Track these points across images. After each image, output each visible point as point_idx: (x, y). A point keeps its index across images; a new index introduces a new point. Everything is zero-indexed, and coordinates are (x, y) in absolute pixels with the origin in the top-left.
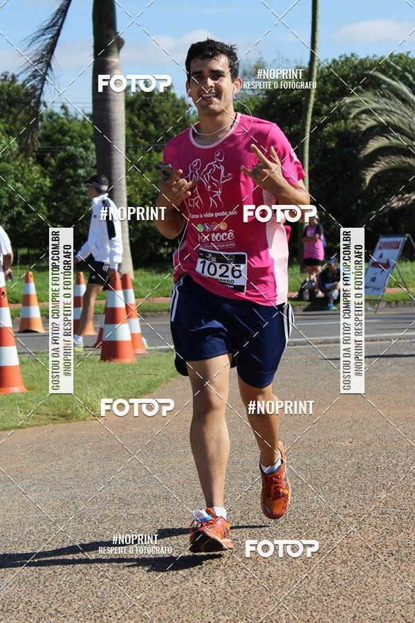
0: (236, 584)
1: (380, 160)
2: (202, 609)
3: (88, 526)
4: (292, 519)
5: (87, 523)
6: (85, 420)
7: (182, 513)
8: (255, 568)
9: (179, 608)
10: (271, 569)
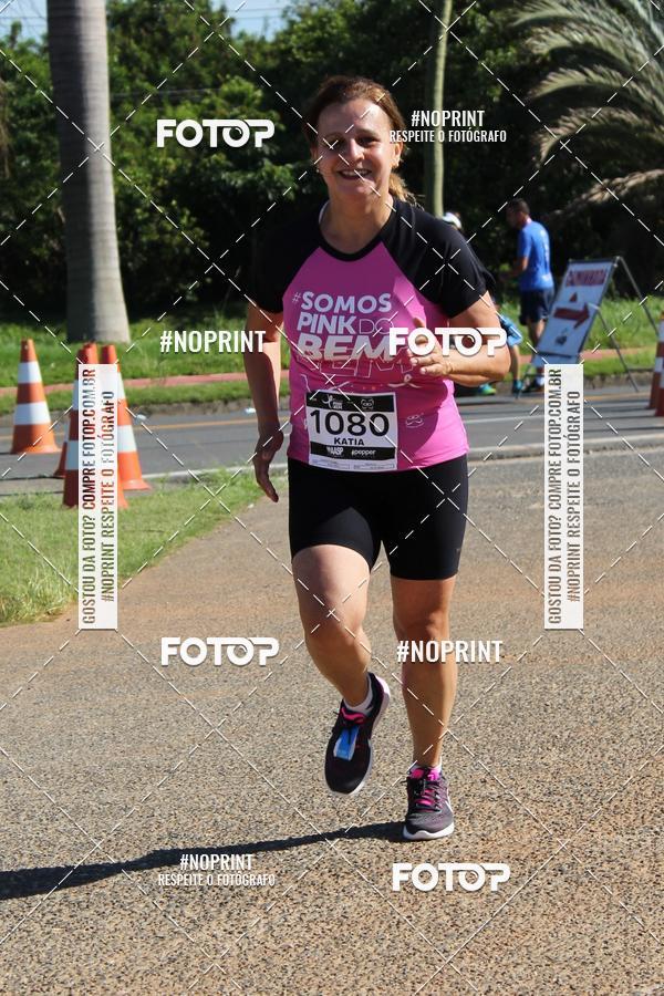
0: (284, 933)
1: (569, 115)
2: (221, 982)
3: (29, 828)
4: (389, 807)
5: (27, 822)
6: (31, 621)
7: (196, 799)
8: (319, 902)
9: (181, 980)
10: (348, 903)
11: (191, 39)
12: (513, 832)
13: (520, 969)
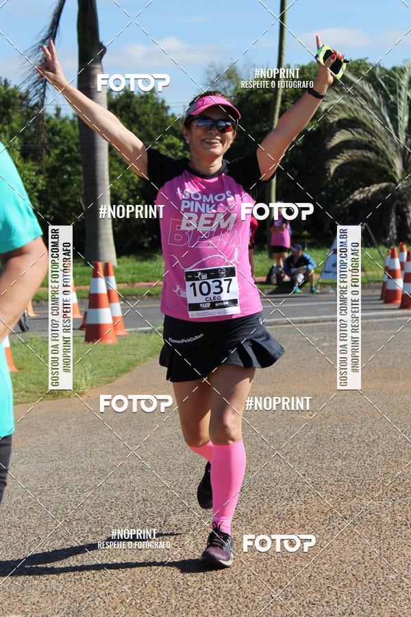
11: (148, 116)
12: (320, 499)
13: (326, 566)
